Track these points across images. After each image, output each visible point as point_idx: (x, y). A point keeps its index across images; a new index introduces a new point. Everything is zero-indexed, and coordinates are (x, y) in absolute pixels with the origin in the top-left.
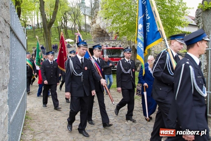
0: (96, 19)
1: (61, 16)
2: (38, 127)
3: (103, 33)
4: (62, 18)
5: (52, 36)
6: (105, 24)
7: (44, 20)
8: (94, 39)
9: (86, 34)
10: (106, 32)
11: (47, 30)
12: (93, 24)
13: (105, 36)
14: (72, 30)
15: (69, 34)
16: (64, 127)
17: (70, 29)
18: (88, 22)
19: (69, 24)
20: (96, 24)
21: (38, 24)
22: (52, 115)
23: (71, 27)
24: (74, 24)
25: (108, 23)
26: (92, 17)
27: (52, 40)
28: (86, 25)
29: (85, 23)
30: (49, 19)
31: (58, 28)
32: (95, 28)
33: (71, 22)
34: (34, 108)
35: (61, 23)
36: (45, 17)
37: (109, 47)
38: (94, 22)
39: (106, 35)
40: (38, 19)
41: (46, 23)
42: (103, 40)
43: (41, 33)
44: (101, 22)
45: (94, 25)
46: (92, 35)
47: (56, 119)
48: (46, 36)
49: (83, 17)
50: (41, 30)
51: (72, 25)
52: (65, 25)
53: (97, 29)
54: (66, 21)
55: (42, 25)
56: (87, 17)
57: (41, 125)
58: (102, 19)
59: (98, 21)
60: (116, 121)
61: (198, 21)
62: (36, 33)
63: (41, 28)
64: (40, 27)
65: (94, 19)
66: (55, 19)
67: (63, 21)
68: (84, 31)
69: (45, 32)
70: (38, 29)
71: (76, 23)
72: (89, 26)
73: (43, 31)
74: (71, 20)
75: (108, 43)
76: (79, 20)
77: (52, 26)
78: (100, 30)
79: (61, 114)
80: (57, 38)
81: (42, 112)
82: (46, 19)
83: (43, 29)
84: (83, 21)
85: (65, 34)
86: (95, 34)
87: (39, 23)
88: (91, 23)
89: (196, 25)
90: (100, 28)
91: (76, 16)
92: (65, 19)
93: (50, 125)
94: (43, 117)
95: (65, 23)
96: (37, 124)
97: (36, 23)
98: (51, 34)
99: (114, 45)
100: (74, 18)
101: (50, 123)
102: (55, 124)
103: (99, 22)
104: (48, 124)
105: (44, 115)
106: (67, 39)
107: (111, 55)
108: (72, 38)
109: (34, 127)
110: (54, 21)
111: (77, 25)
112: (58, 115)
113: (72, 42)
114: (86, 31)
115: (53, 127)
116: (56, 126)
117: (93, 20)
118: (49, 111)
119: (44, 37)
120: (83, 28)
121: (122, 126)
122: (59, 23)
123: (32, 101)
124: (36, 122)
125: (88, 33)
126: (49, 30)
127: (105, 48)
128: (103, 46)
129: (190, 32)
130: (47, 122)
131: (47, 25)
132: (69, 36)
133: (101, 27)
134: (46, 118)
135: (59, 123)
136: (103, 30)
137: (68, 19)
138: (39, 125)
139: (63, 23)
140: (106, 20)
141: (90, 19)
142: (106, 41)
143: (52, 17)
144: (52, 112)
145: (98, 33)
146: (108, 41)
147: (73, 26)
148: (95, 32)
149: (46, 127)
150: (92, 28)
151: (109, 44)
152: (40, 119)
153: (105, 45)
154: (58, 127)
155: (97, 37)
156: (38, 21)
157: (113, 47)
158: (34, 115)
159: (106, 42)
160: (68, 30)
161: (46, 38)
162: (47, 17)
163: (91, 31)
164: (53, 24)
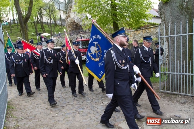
0: (71, 13)
1: (36, 12)
2: (20, 115)
3: (78, 27)
4: (38, 13)
5: (29, 31)
6: (79, 18)
7: (20, 15)
8: (70, 32)
9: (62, 28)
10: (80, 25)
11: (24, 25)
12: (67, 18)
13: (79, 29)
14: (48, 24)
15: (46, 28)
16: (46, 113)
17: (46, 24)
18: (63, 16)
19: (45, 19)
20: (71, 18)
21: (14, 20)
22: (33, 103)
23: (47, 22)
24: (50, 19)
25: (82, 17)
26: (66, 12)
27: (29, 35)
28: (61, 20)
29: (60, 18)
30: (25, 14)
31: (34, 23)
32: (70, 22)
33: (46, 17)
34: (15, 98)
35: (37, 18)
36: (20, 13)
37: (83, 39)
38: (69, 17)
39: (81, 28)
40: (13, 14)
41: (22, 18)
42: (78, 33)
43: (17, 28)
44: (75, 16)
45: (69, 19)
46: (68, 29)
47: (37, 106)
48: (23, 31)
49: (58, 12)
50: (18, 25)
51: (47, 20)
52: (41, 20)
53: (72, 22)
54: (41, 16)
55: (18, 21)
56: (62, 12)
57: (23, 112)
58: (76, 13)
59: (72, 16)
60: (93, 103)
61: (160, 13)
62: (13, 28)
63: (18, 23)
64: (16, 22)
65: (68, 13)
66: (31, 15)
67: (39, 16)
68: (59, 25)
69: (22, 27)
70: (14, 25)
71: (51, 17)
72: (64, 20)
73: (19, 27)
74: (46, 15)
75: (82, 35)
76: (54, 15)
77: (28, 22)
78: (75, 24)
79: (42, 101)
80: (34, 33)
81: (23, 101)
82: (22, 15)
83: (19, 24)
84: (58, 16)
85: (42, 28)
86: (70, 28)
87: (15, 18)
88: (66, 17)
89: (159, 16)
90: (74, 22)
91: (51, 12)
92: (40, 14)
93: (32, 112)
94: (25, 106)
95: (41, 18)
96: (19, 112)
97: (12, 19)
98: (28, 29)
99: (89, 37)
100: (49, 13)
101: (32, 110)
102: (37, 110)
103: (74, 16)
104: (30, 111)
105: (25, 103)
106: (44, 33)
107: (86, 46)
108: (48, 32)
109: (16, 115)
110: (30, 16)
111: (53, 19)
112: (39, 102)
113: (49, 36)
114: (61, 25)
115: (35, 113)
116: (38, 112)
117: (68, 15)
118: (30, 100)
119: (21, 32)
120: (59, 22)
121: (98, 107)
122: (35, 18)
123: (12, 92)
124: (18, 110)
125: (64, 27)
126: (26, 25)
127: (80, 40)
128: (78, 38)
129: (155, 23)
130: (29, 109)
131: (23, 20)
132: (45, 30)
133: (76, 21)
134: (28, 106)
135: (40, 110)
136: (78, 24)
137: (43, 14)
138: (21, 113)
139: (39, 18)
140: (79, 14)
141: (65, 14)
142: (81, 33)
143: (27, 12)
144: (33, 101)
145: (73, 26)
146: (82, 33)
147: (49, 21)
148: (70, 26)
149: (28, 114)
150: (67, 22)
151: (84, 36)
152: (22, 107)
153: (80, 38)
154: (40, 113)
155: (72, 30)
156: (13, 16)
157: (87, 38)
158: (16, 105)
159: (81, 35)
160: (44, 25)
161: (23, 33)
162: (23, 13)
163: (66, 25)
164: (29, 20)
